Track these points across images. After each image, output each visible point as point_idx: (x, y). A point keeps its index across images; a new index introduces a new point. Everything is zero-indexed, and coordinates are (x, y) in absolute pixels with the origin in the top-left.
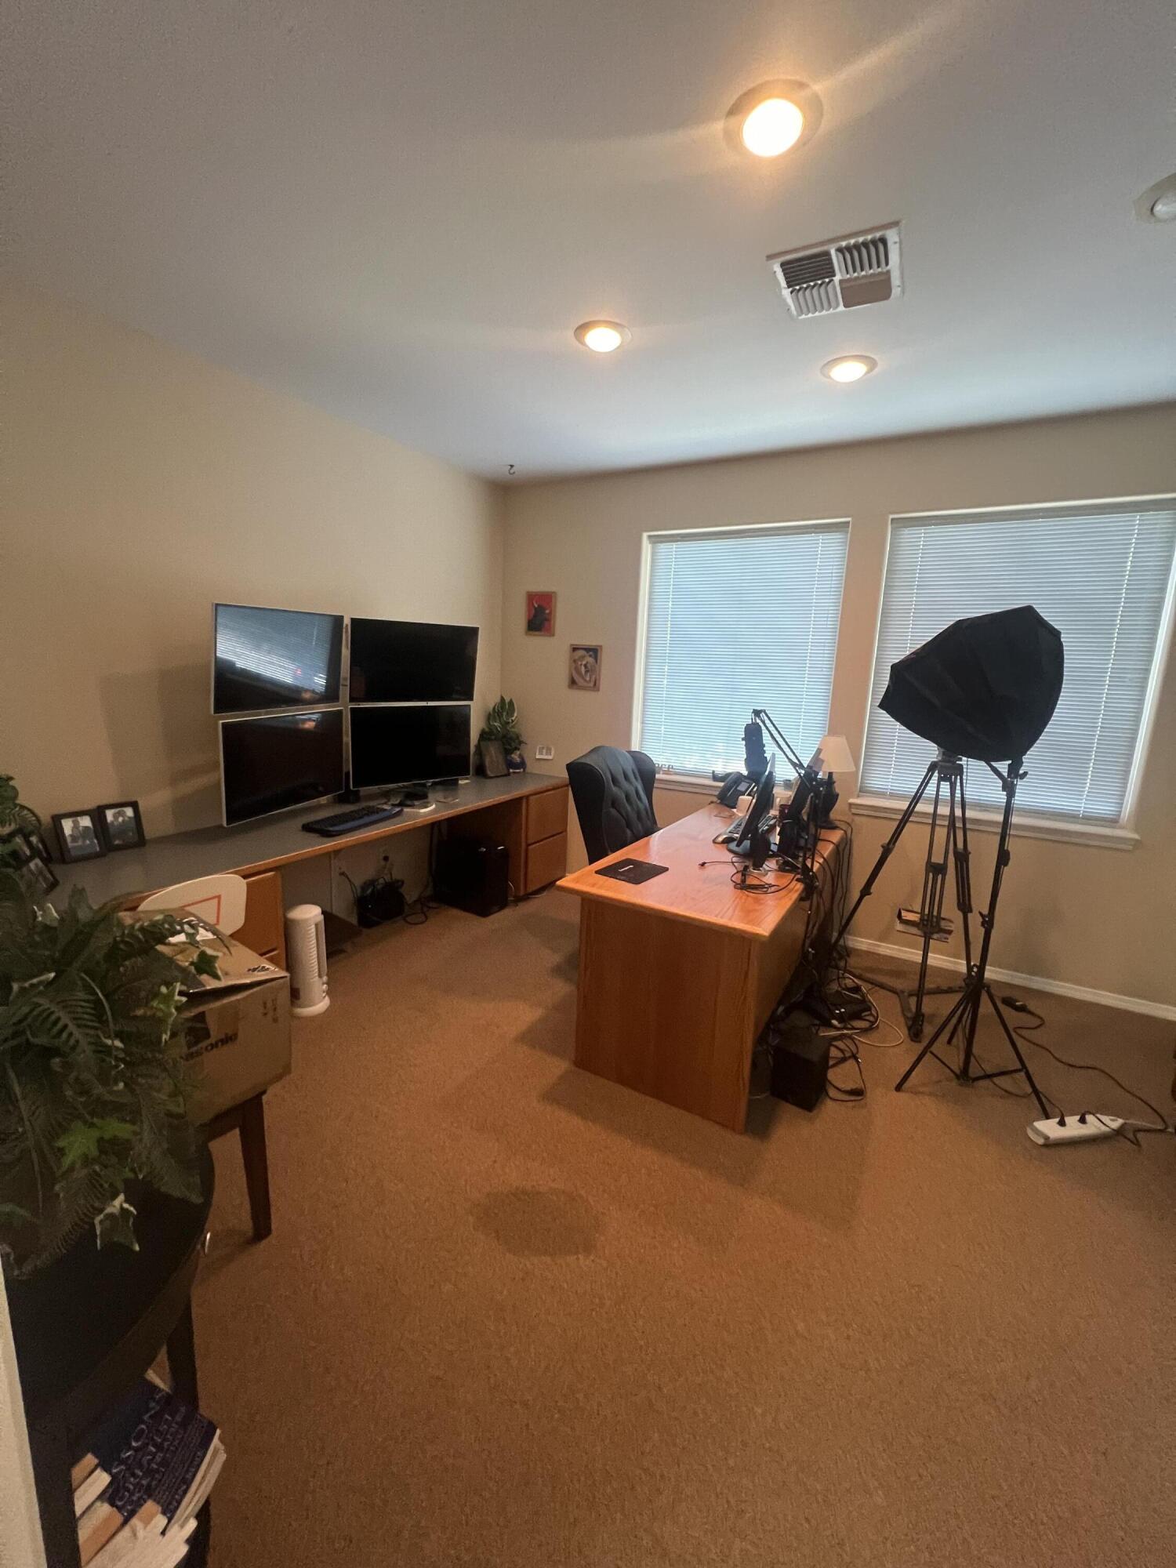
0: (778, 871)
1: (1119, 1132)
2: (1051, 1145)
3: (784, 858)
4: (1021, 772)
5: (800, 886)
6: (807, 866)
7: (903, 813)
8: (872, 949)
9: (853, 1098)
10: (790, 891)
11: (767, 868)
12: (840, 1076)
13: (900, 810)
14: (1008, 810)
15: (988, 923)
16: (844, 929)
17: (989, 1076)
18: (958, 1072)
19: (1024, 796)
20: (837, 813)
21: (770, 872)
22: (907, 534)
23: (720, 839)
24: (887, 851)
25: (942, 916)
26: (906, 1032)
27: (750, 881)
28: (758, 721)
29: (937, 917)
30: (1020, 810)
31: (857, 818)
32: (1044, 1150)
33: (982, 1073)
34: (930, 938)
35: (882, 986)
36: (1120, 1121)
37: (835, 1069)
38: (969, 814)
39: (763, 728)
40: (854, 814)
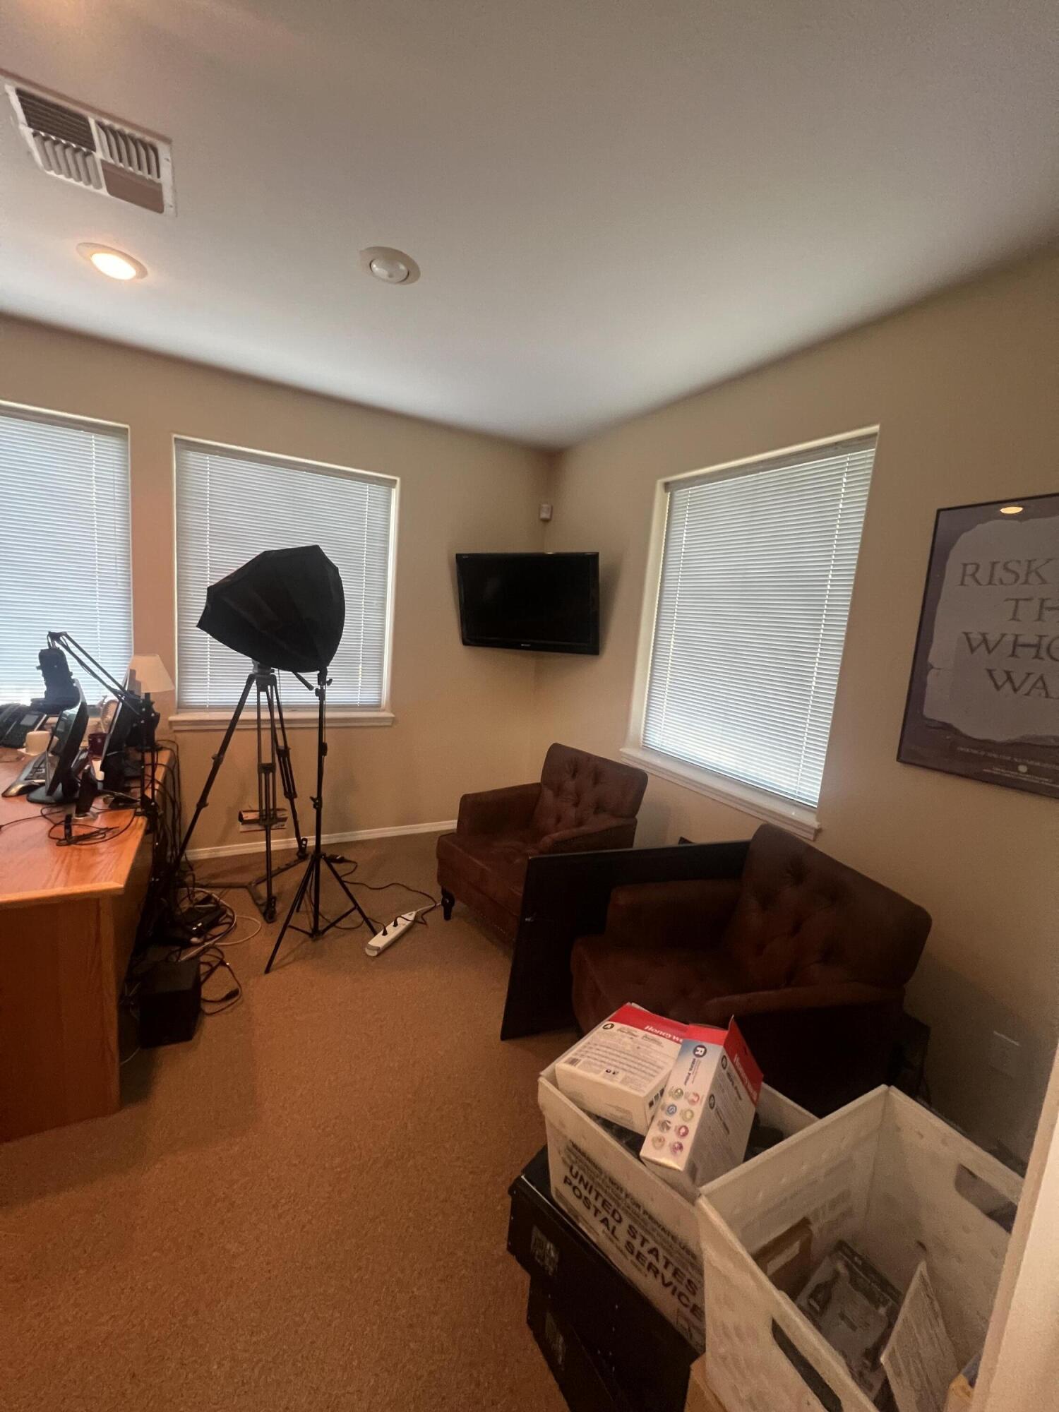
0: (110, 810)
1: (415, 921)
2: (382, 952)
3: (113, 795)
4: (328, 680)
5: (141, 821)
6: (147, 797)
7: (229, 723)
8: (214, 855)
9: (229, 1002)
10: (134, 828)
11: (96, 811)
12: (212, 990)
13: (227, 721)
14: (322, 708)
15: (318, 803)
16: (184, 846)
17: (333, 925)
18: (310, 931)
19: (334, 695)
20: (160, 733)
21: (98, 814)
22: (193, 457)
23: (14, 791)
24: (218, 761)
25: (277, 807)
26: (262, 918)
27: (77, 831)
28: (57, 645)
29: (273, 809)
30: (331, 707)
31: (178, 735)
32: (380, 958)
33: (328, 924)
34: (271, 829)
35: (230, 886)
36: (414, 913)
37: (206, 983)
38: (286, 715)
39: (66, 653)
40: (175, 731)
